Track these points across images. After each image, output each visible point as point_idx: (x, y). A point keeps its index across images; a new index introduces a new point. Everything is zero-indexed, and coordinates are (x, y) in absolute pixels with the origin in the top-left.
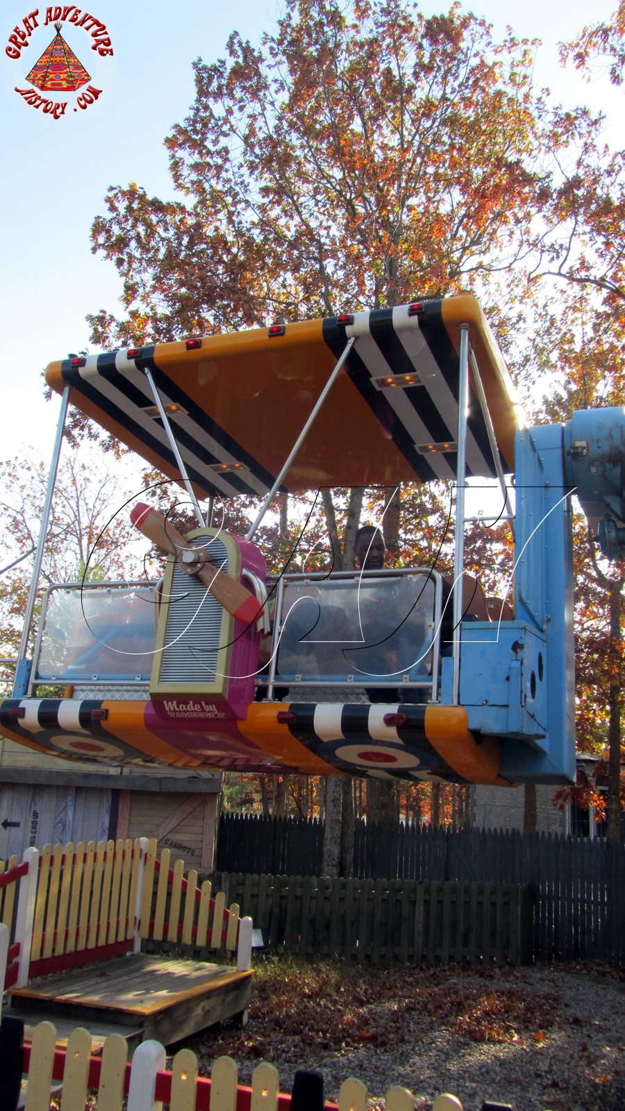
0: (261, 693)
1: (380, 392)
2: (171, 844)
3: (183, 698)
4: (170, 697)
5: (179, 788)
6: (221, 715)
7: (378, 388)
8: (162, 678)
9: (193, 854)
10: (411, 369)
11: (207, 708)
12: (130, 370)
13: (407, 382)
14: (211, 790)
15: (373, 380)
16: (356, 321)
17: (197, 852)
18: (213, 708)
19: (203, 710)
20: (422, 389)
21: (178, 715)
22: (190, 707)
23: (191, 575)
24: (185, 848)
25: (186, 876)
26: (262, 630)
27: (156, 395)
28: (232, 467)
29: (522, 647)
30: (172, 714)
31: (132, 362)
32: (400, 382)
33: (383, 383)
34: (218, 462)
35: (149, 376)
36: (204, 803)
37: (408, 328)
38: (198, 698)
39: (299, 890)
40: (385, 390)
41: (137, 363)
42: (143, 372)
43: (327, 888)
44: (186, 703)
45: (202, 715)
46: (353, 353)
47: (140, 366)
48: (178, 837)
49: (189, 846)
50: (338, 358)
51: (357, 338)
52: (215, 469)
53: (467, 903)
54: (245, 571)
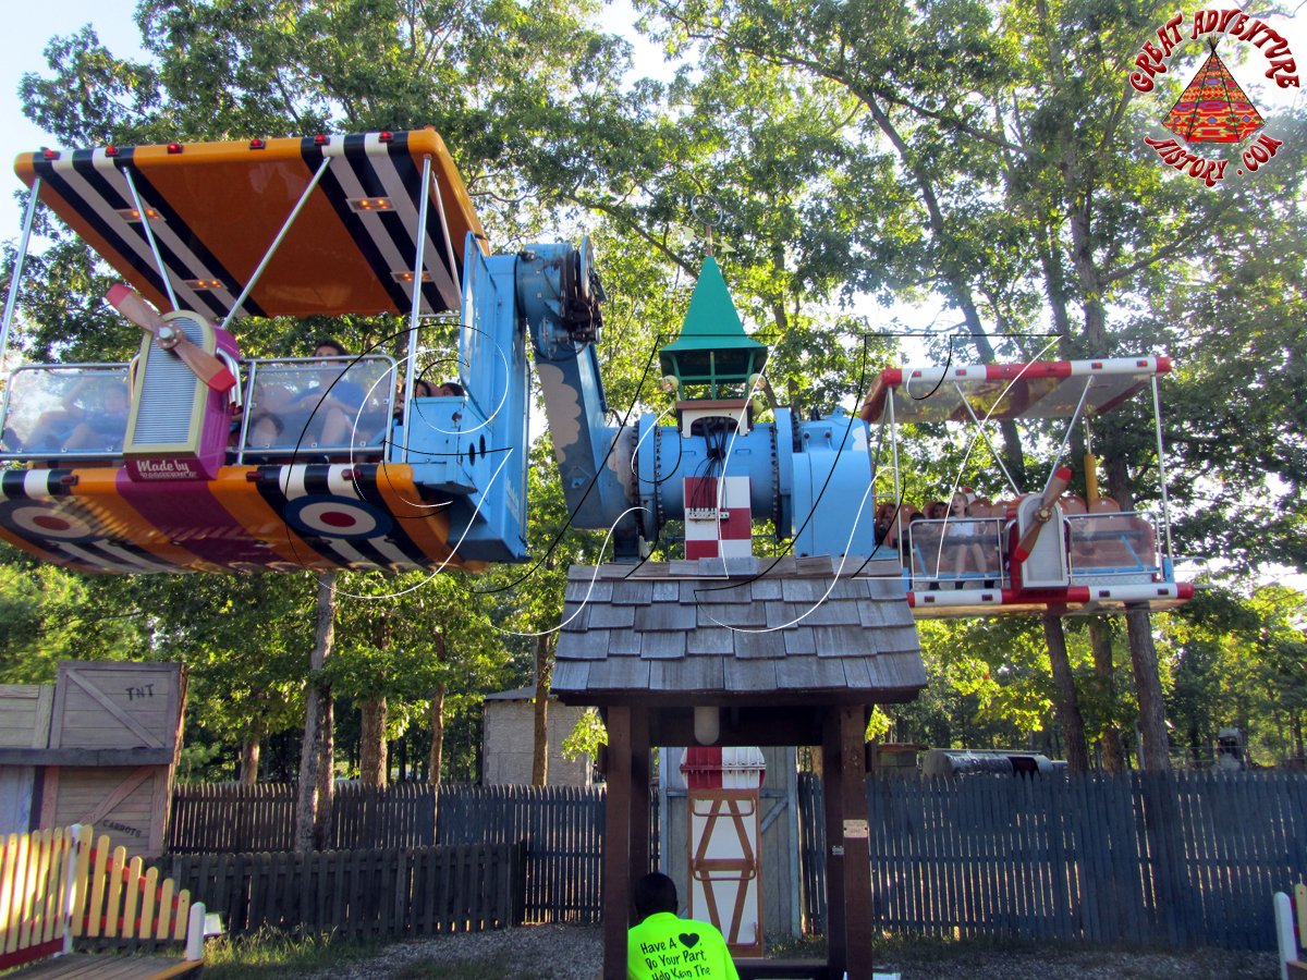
0: (231, 459)
1: (356, 215)
2: (111, 825)
3: (155, 458)
4: (143, 457)
5: (122, 760)
6: (192, 475)
7: (353, 210)
8: (135, 441)
9: (138, 836)
10: (383, 194)
11: (179, 467)
12: (107, 169)
13: (380, 206)
14: (161, 762)
15: (348, 201)
16: (332, 143)
17: (144, 833)
18: (185, 467)
19: (175, 470)
20: (394, 214)
21: (151, 476)
22: (163, 466)
23: (166, 349)
24: (128, 829)
25: (128, 864)
26: (234, 404)
27: (135, 198)
28: (210, 284)
29: (460, 417)
30: (144, 475)
31: (111, 160)
32: (375, 206)
33: (358, 205)
34: (195, 278)
35: (128, 175)
36: (152, 777)
37: (378, 154)
38: (170, 457)
39: (265, 868)
40: (360, 213)
41: (115, 161)
42: (122, 172)
43: (297, 863)
44: (159, 463)
45: (174, 475)
46: (328, 170)
47: (119, 165)
48: (119, 818)
49: (132, 826)
50: (314, 172)
51: (332, 158)
52: (191, 286)
53: (453, 867)
54: (219, 351)
